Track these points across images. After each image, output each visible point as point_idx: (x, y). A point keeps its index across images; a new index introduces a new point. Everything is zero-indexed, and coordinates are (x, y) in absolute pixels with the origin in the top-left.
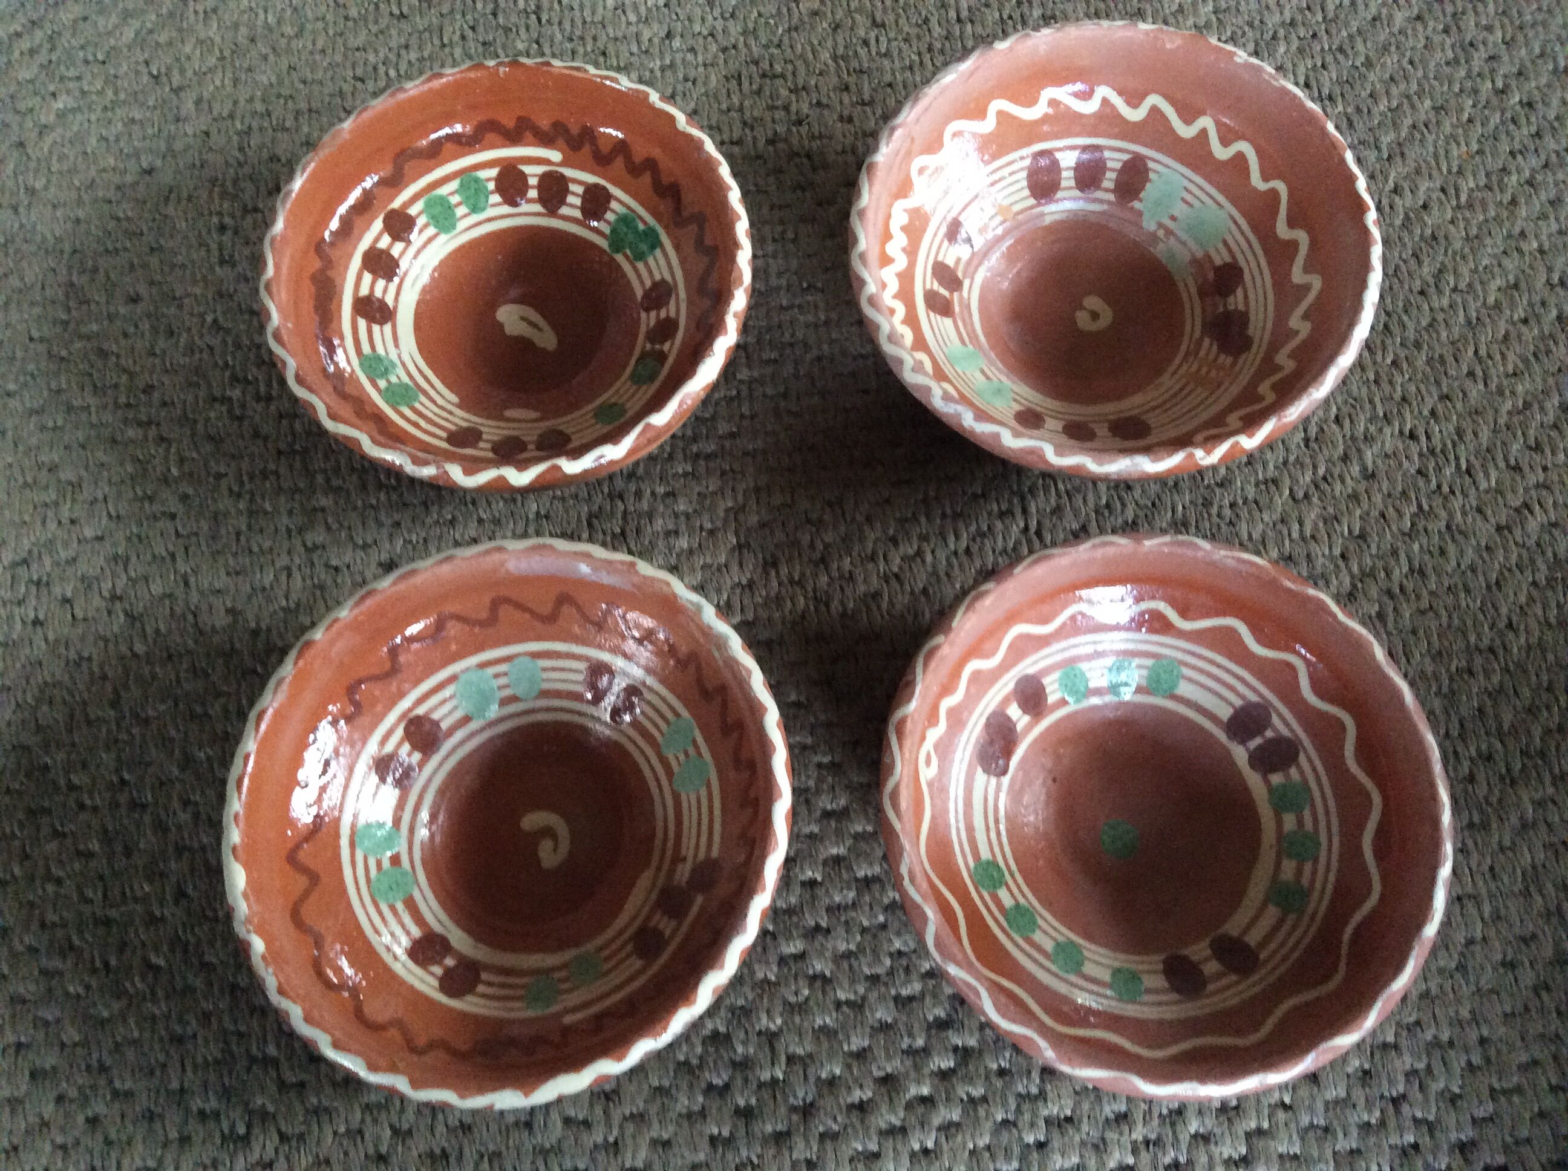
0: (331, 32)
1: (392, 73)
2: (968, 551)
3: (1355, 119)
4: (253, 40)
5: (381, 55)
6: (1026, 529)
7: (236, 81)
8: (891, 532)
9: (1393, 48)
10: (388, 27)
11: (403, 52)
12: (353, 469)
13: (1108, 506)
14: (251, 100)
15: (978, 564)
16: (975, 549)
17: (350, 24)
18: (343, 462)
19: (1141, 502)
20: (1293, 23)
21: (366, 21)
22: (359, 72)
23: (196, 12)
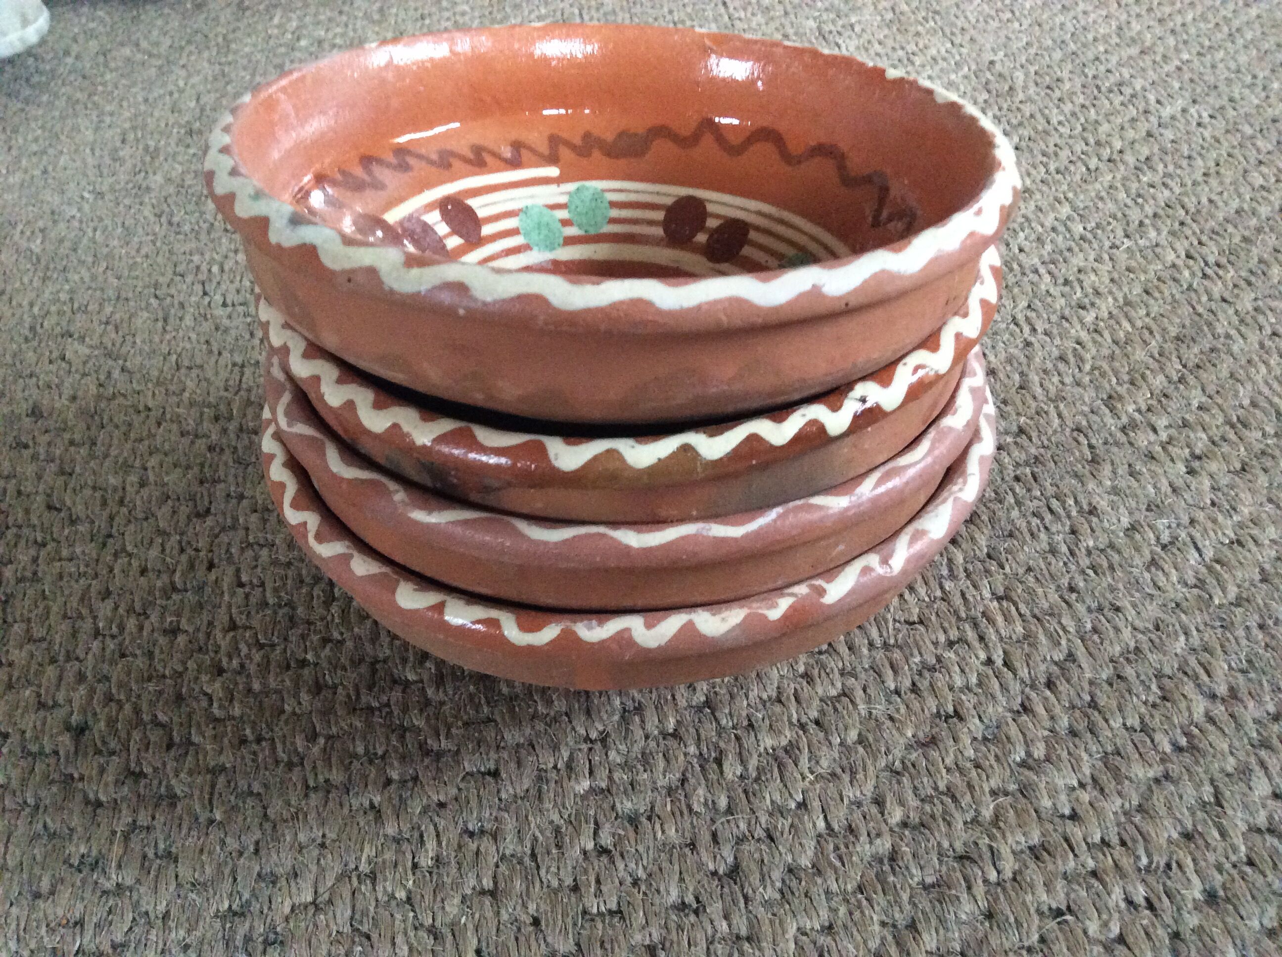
0: (158, 244)
1: (215, 269)
2: (914, 688)
3: (1253, 279)
4: (75, 250)
5: (207, 257)
6: (989, 662)
7: (44, 279)
8: (801, 669)
9: (1267, 229)
10: (220, 238)
11: (231, 255)
12: (65, 617)
13: (1095, 630)
14: (58, 292)
15: (932, 704)
16: (923, 685)
17: (181, 237)
18: (55, 609)
19: (1138, 623)
20: (1155, 215)
21: (198, 233)
22: (180, 269)
23: (22, 232)
